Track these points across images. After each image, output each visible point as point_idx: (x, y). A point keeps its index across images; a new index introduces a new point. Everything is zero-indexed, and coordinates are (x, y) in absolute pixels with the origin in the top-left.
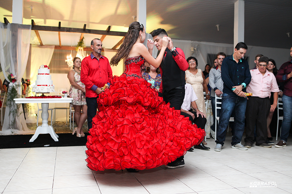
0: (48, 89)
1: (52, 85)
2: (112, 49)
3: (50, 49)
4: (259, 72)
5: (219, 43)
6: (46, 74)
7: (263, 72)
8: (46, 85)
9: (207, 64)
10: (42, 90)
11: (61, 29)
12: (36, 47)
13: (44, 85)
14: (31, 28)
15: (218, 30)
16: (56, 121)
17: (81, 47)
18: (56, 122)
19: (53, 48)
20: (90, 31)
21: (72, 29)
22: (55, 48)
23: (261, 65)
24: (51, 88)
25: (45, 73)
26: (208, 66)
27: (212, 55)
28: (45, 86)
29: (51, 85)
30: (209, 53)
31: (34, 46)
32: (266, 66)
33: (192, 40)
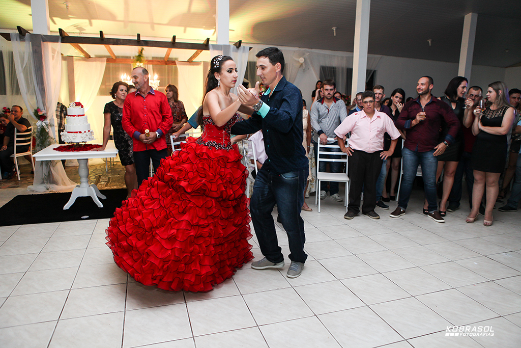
0: (82, 137)
1: (89, 131)
2: (188, 61)
3: (100, 63)
4: (365, 115)
5: (337, 52)
6: (79, 116)
7: (370, 113)
8: (80, 132)
9: (319, 80)
10: (74, 139)
11: (105, 40)
12: (79, 60)
13: (77, 132)
14: (60, 40)
15: (335, 35)
16: (115, 161)
17: (140, 62)
18: (116, 163)
19: (104, 62)
20: (147, 43)
21: (122, 41)
22: (107, 61)
23: (366, 102)
24: (87, 135)
25: (77, 114)
26: (319, 83)
27: (327, 67)
28: (79, 134)
29: (87, 131)
30: (323, 64)
31: (77, 60)
32: (373, 103)
33: (299, 47)
